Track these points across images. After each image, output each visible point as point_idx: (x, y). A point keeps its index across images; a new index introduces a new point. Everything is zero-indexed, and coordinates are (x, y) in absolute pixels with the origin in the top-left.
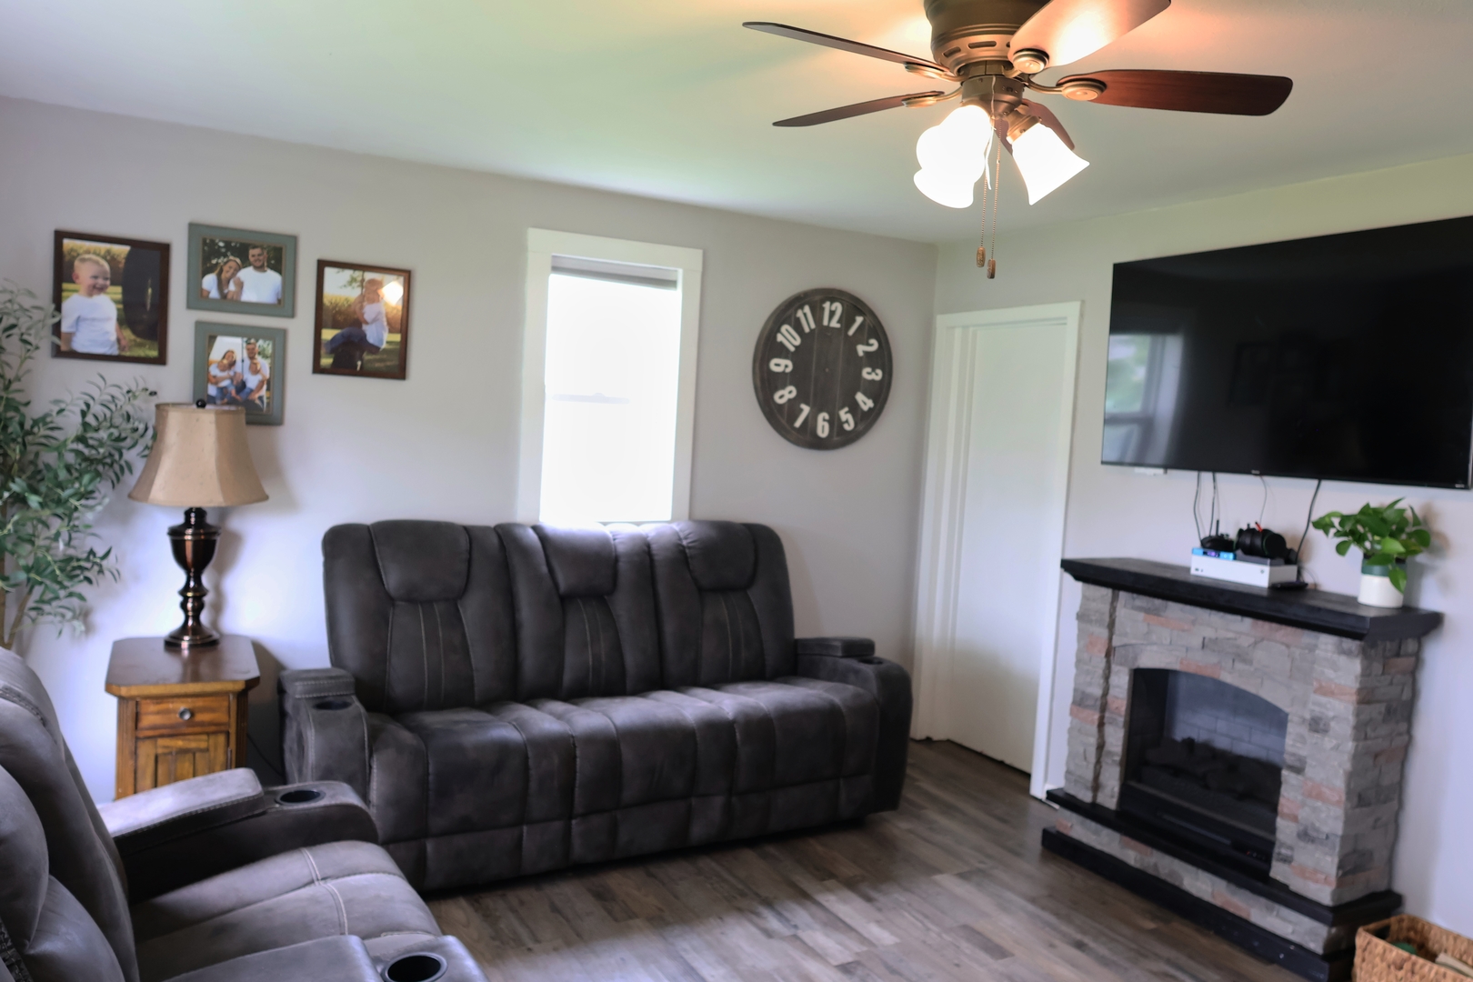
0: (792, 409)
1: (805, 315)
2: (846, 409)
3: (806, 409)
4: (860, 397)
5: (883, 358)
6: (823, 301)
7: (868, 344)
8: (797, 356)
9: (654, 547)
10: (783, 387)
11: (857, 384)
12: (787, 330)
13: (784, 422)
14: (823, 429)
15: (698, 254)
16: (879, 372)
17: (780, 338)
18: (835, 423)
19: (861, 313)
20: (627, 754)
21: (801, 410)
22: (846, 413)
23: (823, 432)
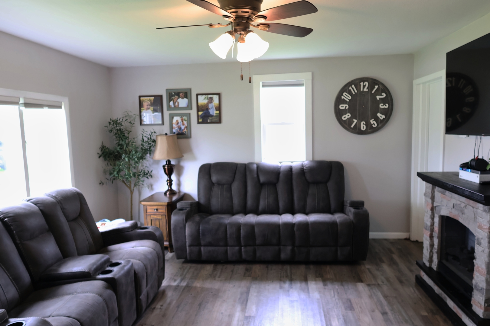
0: (350, 121)
1: (353, 88)
2: (373, 119)
3: (355, 121)
4: (379, 115)
5: (389, 100)
6: (361, 82)
7: (381, 95)
8: (350, 103)
9: (293, 169)
10: (346, 114)
11: (378, 110)
12: (345, 94)
13: (346, 126)
14: (363, 127)
15: (310, 74)
16: (387, 105)
17: (343, 97)
18: (368, 125)
19: (377, 84)
20: (256, 230)
21: (354, 121)
22: (373, 121)
23: (363, 128)
